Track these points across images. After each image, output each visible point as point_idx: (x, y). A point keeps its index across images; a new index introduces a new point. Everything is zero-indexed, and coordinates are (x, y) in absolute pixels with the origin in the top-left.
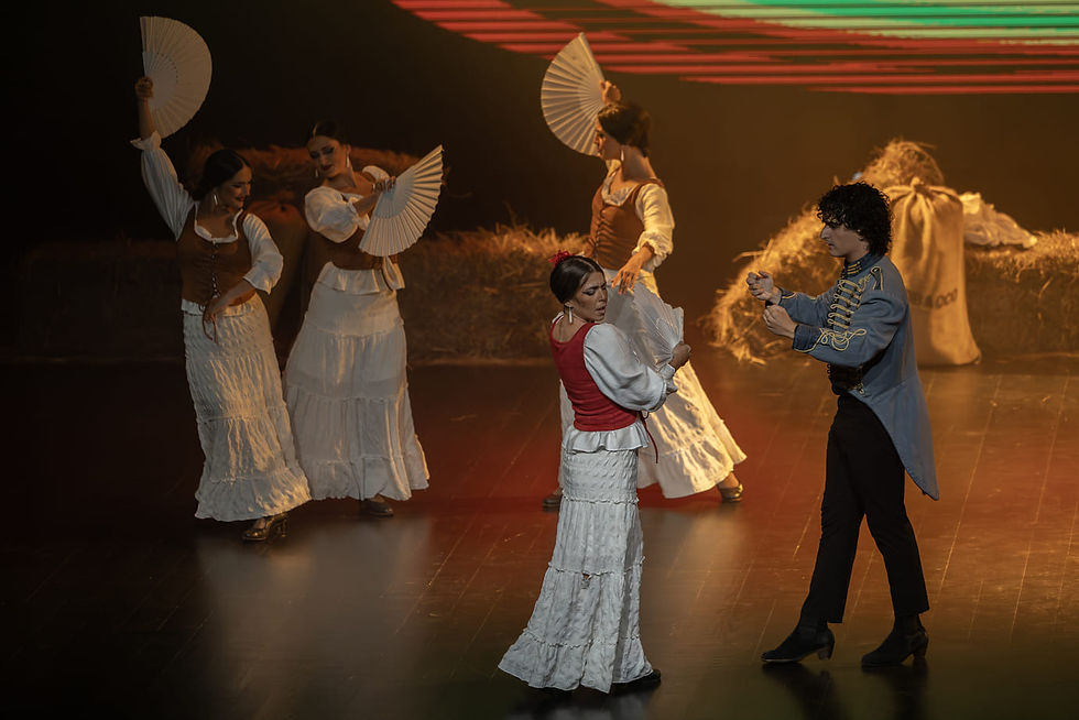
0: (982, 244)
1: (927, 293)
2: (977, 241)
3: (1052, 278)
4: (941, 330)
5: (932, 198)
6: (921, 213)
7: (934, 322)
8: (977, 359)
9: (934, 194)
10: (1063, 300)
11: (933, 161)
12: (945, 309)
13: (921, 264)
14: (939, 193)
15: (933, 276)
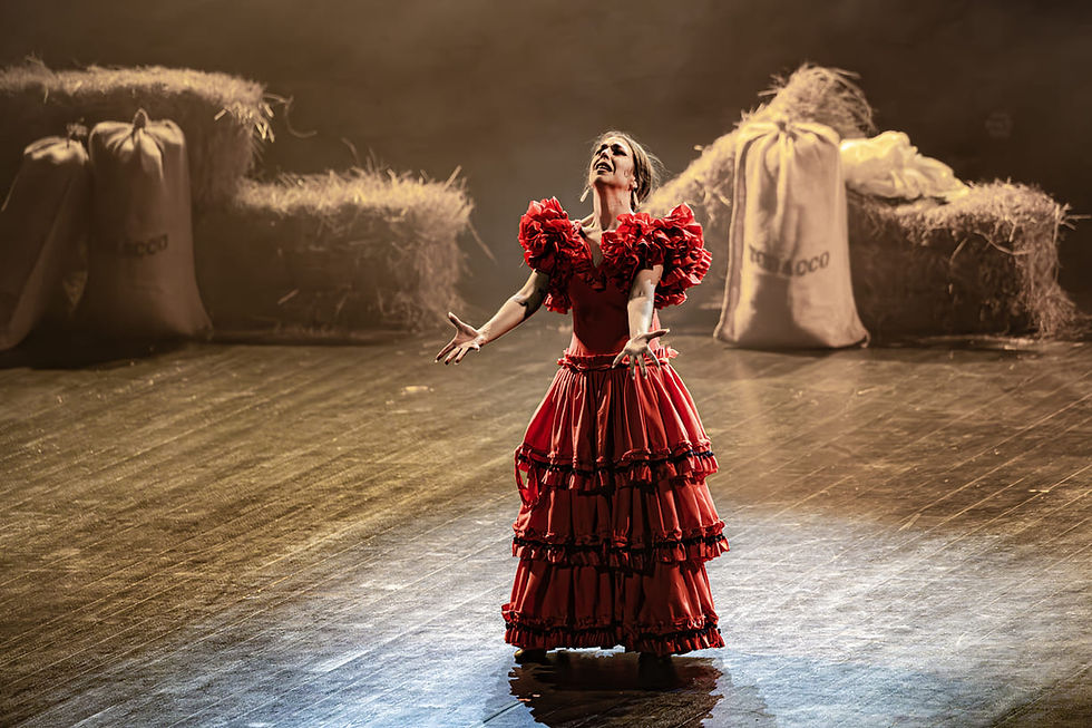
0: (889, 196)
1: (786, 256)
2: (883, 194)
3: (966, 240)
4: (805, 303)
5: (794, 137)
6: (778, 156)
7: (795, 293)
8: (864, 340)
9: (799, 133)
10: (981, 268)
11: (858, 93)
12: (808, 278)
13: (776, 221)
14: (806, 132)
15: (791, 237)
